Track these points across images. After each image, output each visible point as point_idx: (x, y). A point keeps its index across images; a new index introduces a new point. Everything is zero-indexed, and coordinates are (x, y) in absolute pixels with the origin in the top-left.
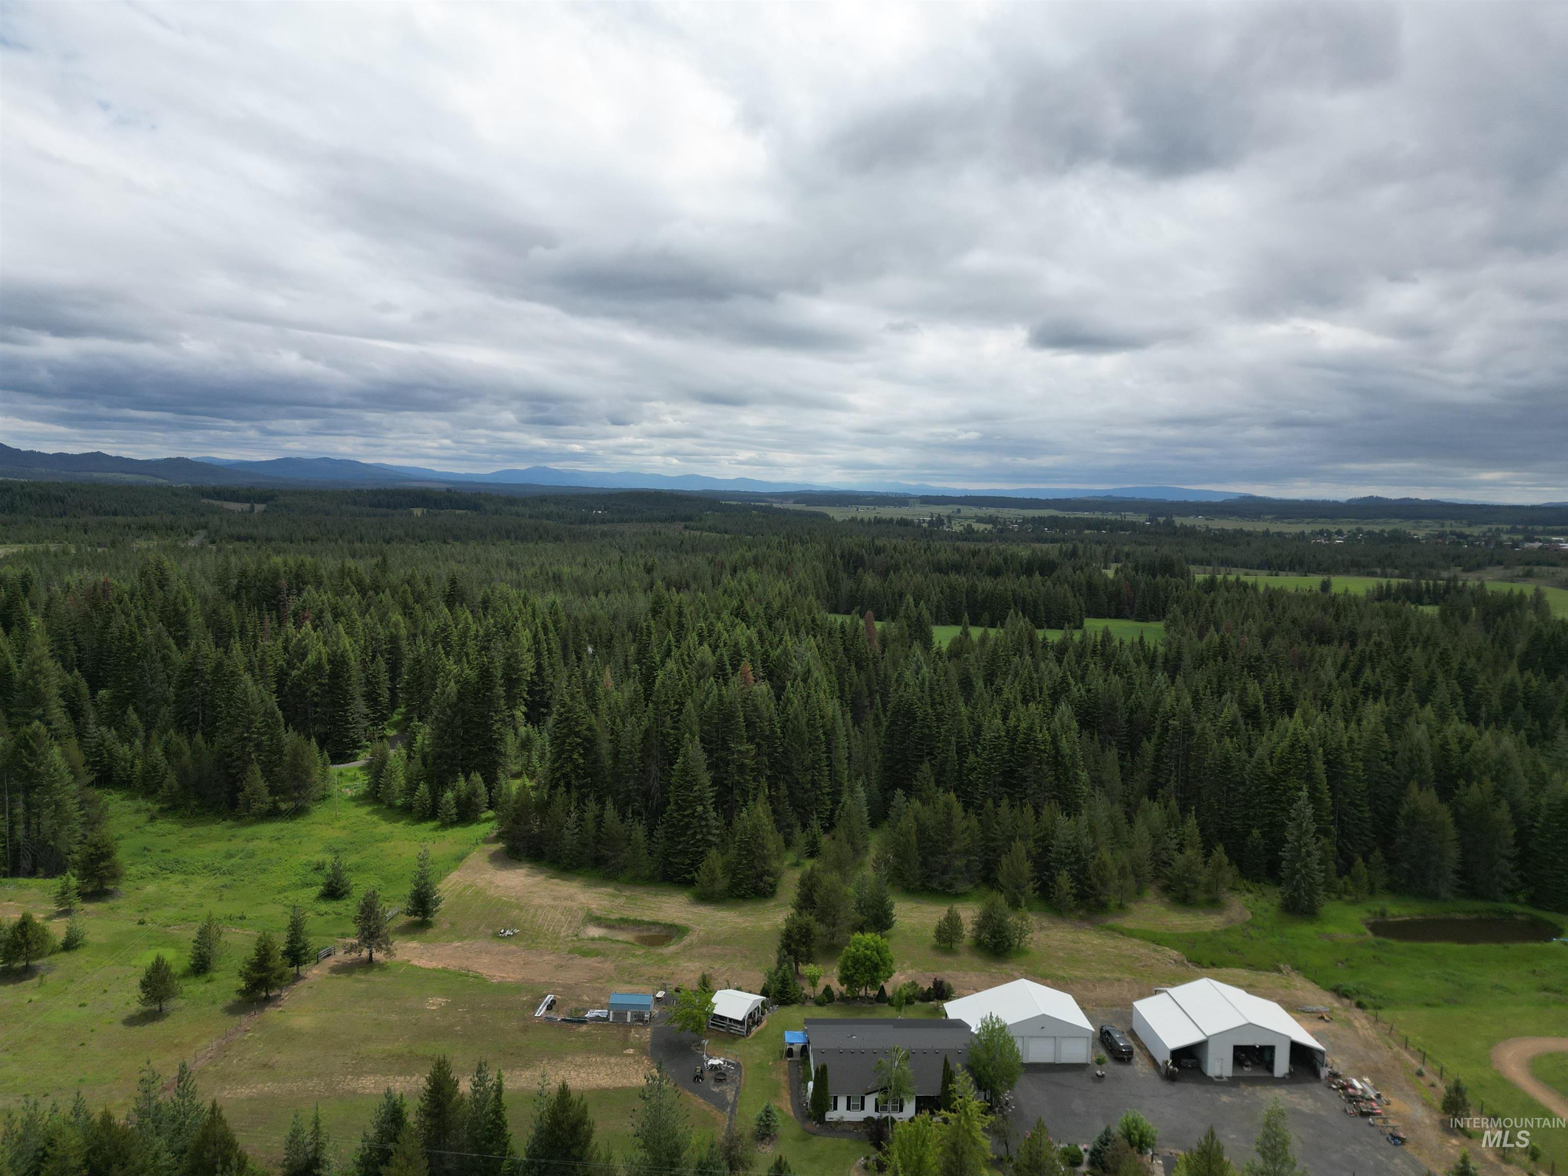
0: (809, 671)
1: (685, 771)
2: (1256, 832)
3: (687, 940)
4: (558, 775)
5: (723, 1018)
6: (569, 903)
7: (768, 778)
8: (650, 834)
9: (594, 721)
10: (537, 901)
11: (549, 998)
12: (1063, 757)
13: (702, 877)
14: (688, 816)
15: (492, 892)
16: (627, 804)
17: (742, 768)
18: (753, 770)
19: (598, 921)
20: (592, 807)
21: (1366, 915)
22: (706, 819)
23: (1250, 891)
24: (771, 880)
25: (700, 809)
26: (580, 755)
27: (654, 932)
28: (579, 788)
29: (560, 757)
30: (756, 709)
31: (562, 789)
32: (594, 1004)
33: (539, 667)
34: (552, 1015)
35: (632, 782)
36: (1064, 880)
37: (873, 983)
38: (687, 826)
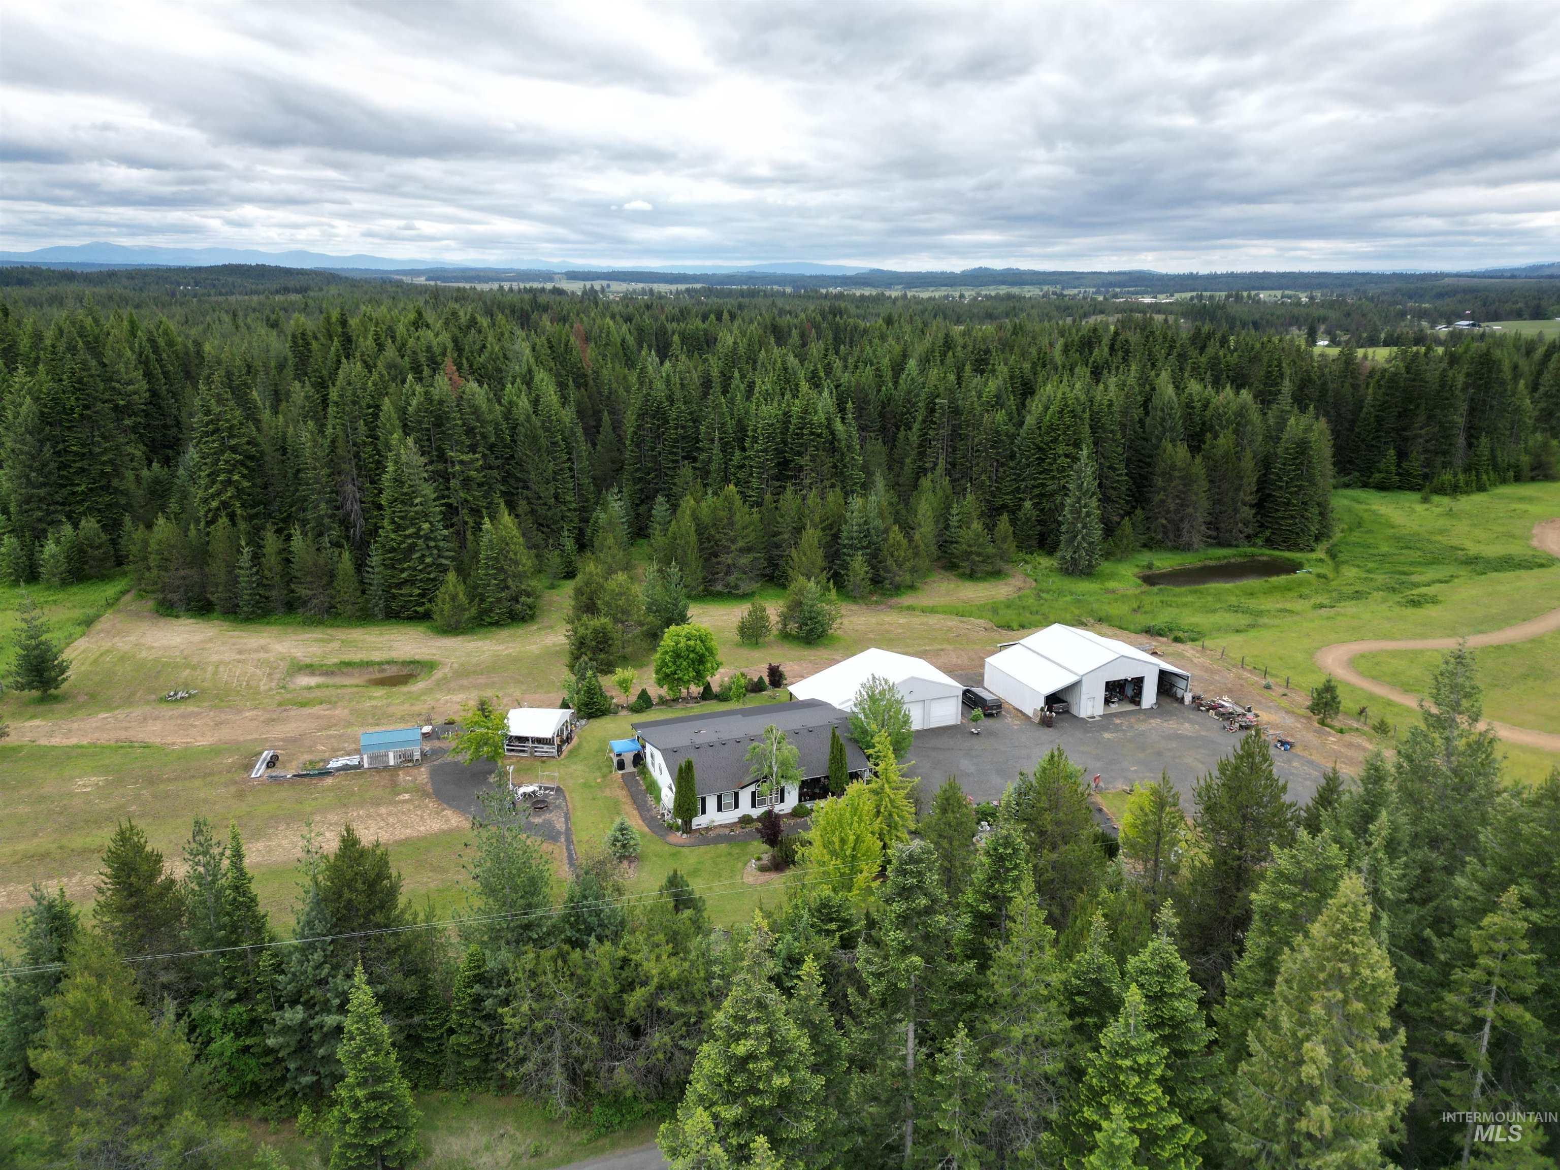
0: (530, 371)
1: (398, 481)
2: (1028, 504)
3: (438, 674)
4: (214, 504)
5: (522, 739)
6: (262, 655)
7: (504, 494)
8: (360, 566)
9: (254, 433)
10: (215, 658)
11: (267, 755)
12: (839, 441)
13: (442, 605)
14: (409, 536)
15: (144, 654)
16: (321, 534)
17: (467, 482)
18: (480, 485)
19: (310, 669)
20: (271, 541)
22: (434, 539)
23: (1026, 562)
24: (530, 600)
25: (426, 526)
26: (244, 476)
27: (391, 671)
28: (250, 518)
29: (214, 482)
30: (476, 411)
31: (223, 520)
32: (335, 752)
33: (154, 393)
34: (276, 772)
35: (323, 506)
36: (859, 565)
38: (412, 548)
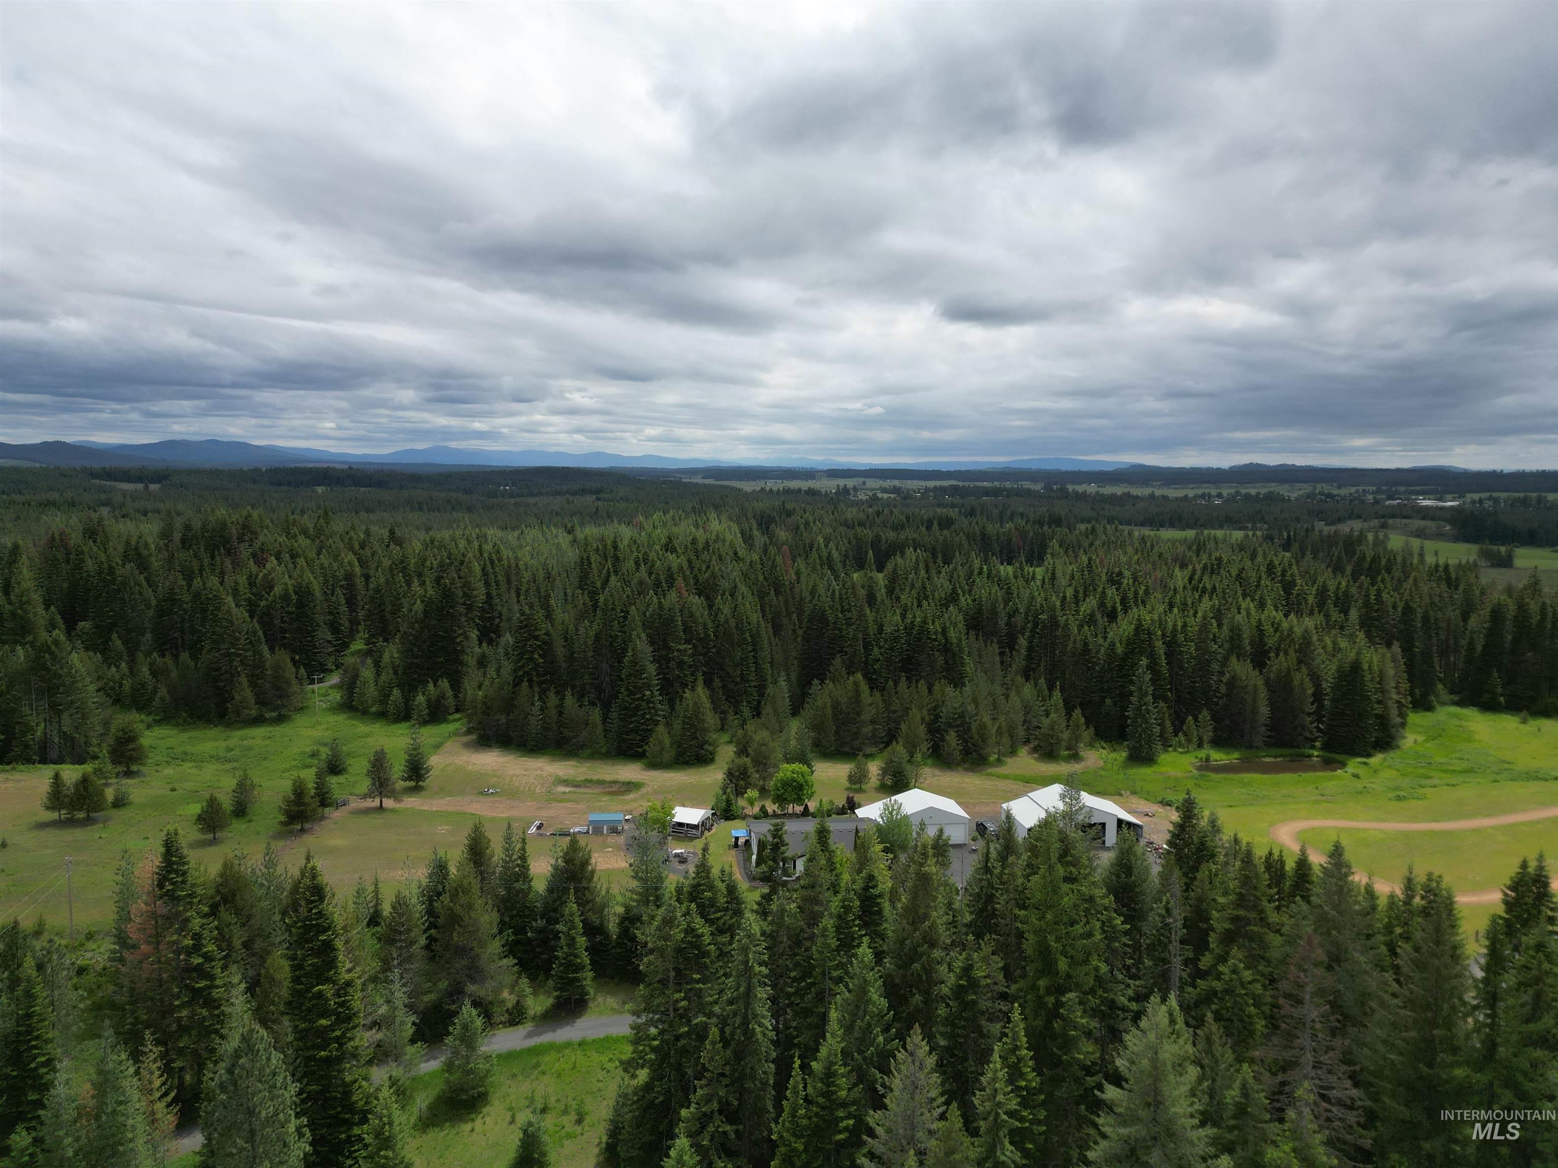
0: (736, 587)
1: (634, 663)
2: (1108, 701)
3: (643, 791)
4: (521, 673)
5: (681, 825)
6: (539, 772)
7: (704, 674)
8: (604, 720)
9: (550, 627)
10: (511, 772)
11: (537, 823)
12: (951, 644)
13: (651, 748)
14: (637, 699)
15: (471, 767)
16: (583, 696)
17: (681, 664)
18: (690, 666)
19: (566, 782)
20: (553, 700)
21: (1194, 760)
22: (653, 703)
23: (1104, 748)
24: (711, 748)
25: (648, 693)
26: (540, 655)
27: (615, 788)
28: (540, 684)
29: (522, 658)
30: (692, 615)
31: (525, 684)
32: (576, 824)
33: (489, 595)
34: (541, 832)
35: (587, 677)
36: (952, 738)
37: (799, 800)
38: (638, 708)
